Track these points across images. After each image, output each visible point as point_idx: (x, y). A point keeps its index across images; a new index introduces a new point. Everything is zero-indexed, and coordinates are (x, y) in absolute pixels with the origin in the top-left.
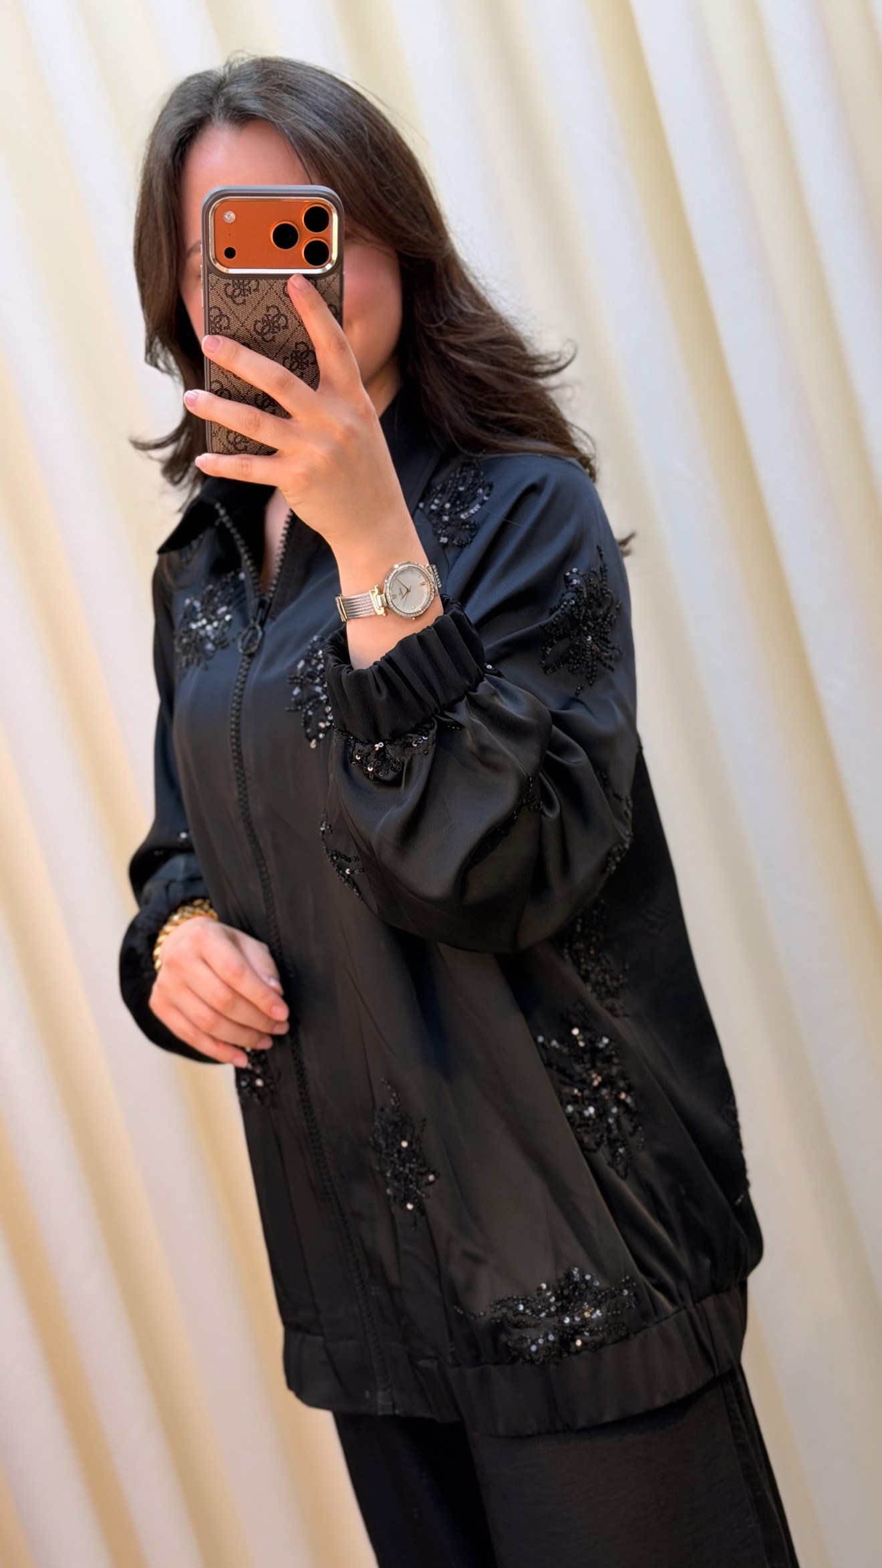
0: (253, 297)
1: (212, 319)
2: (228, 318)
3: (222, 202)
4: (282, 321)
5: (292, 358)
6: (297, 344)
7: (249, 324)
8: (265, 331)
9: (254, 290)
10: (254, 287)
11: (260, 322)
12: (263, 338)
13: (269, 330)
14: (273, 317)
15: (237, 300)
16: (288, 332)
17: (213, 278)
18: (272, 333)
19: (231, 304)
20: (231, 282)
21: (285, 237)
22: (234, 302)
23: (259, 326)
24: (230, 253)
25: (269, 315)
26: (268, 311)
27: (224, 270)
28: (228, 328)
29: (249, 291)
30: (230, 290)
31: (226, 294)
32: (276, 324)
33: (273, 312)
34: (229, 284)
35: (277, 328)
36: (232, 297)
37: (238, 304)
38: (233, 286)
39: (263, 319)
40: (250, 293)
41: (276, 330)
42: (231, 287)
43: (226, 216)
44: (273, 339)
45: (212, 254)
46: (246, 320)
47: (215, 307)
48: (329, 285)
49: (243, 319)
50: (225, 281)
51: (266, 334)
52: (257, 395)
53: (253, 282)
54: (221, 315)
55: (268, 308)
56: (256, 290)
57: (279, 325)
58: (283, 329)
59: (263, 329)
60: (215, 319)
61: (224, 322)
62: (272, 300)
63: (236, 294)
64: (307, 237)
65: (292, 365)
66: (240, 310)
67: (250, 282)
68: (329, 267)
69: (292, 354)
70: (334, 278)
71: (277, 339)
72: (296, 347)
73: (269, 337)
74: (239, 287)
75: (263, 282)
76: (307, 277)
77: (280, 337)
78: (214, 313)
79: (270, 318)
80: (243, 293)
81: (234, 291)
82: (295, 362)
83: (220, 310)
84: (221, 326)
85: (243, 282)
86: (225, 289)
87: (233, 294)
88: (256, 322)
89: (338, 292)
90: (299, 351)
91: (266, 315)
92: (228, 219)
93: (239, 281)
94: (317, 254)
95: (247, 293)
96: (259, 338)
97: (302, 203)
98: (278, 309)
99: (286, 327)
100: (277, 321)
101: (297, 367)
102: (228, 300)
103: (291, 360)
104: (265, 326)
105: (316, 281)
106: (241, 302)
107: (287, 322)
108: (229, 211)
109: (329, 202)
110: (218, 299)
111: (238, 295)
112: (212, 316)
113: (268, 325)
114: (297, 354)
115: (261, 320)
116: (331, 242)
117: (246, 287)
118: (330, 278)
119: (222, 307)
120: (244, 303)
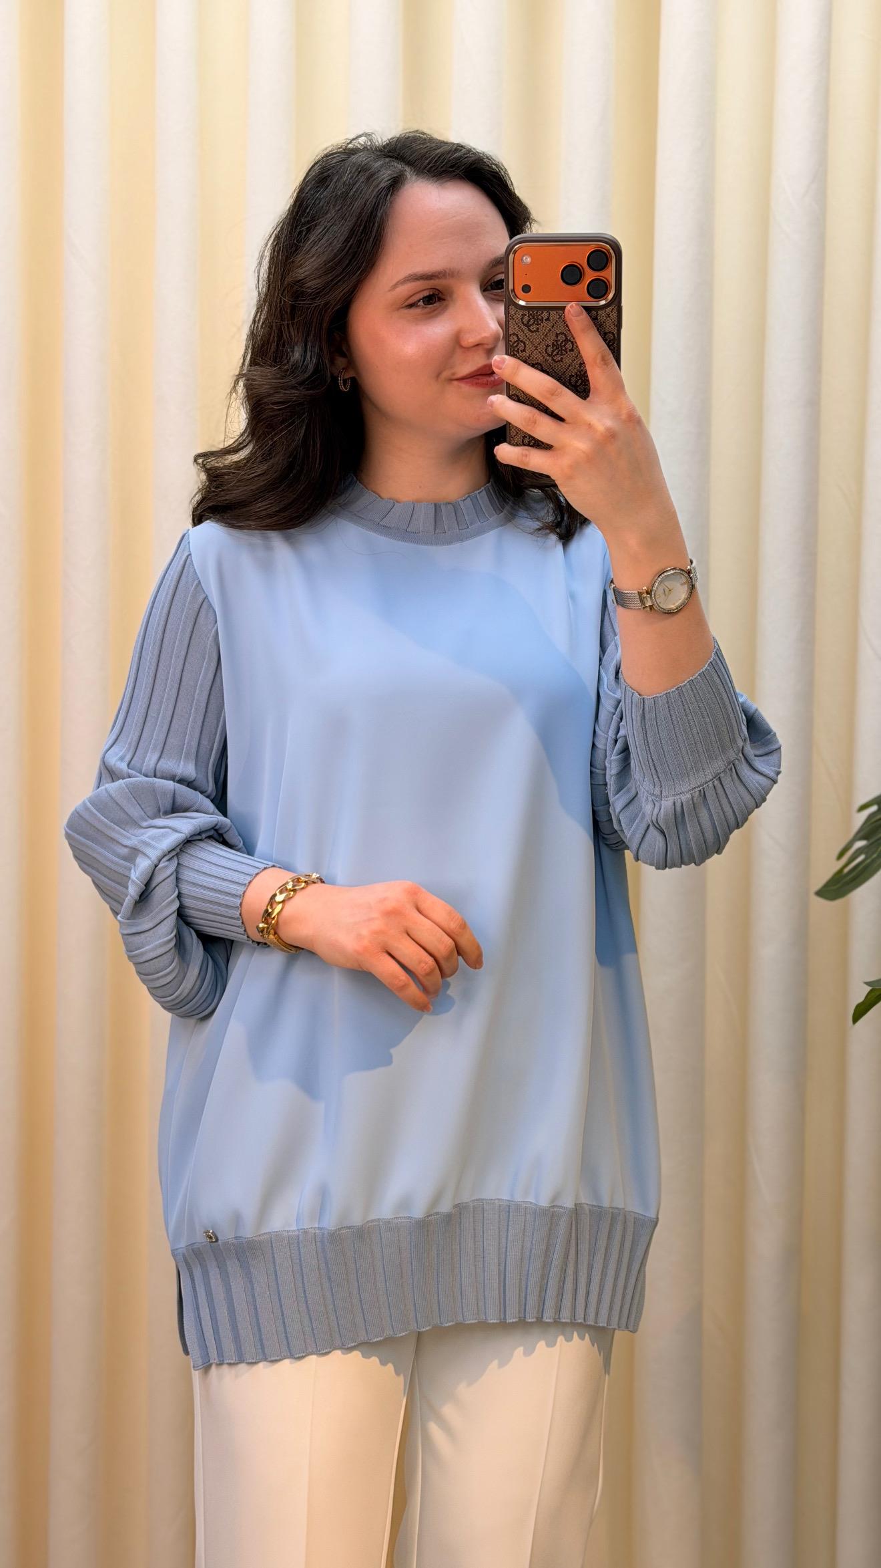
0: (545, 326)
1: (511, 344)
2: (524, 343)
3: (519, 248)
4: (569, 346)
5: (577, 375)
7: (542, 348)
8: (554, 353)
9: (546, 320)
10: (546, 317)
11: (550, 346)
12: (553, 360)
13: (558, 353)
14: (562, 342)
15: (531, 328)
17: (512, 310)
18: (562, 354)
19: (526, 330)
20: (526, 312)
21: (571, 275)
22: (530, 330)
23: (550, 350)
24: (526, 289)
26: (557, 337)
27: (522, 303)
28: (524, 350)
29: (542, 320)
30: (526, 318)
31: (523, 323)
32: (564, 348)
33: (561, 338)
34: (525, 315)
35: (564, 351)
36: (527, 325)
37: (532, 332)
38: (529, 317)
39: (553, 343)
40: (542, 322)
41: (564, 353)
42: (526, 317)
43: (524, 258)
44: (561, 360)
45: (512, 291)
46: (539, 344)
47: (514, 334)
48: (608, 316)
49: (536, 343)
50: (520, 312)
51: (555, 355)
53: (545, 314)
54: (519, 341)
55: (557, 335)
56: (548, 319)
57: (566, 349)
58: (570, 351)
59: (553, 351)
60: (514, 343)
61: (521, 347)
62: (560, 328)
63: (532, 321)
64: (590, 275)
65: (577, 382)
66: (533, 337)
67: (542, 314)
68: (606, 301)
69: (577, 373)
70: (613, 309)
71: (564, 360)
73: (558, 358)
74: (533, 318)
75: (551, 312)
77: (567, 361)
78: (513, 338)
79: (559, 343)
80: (538, 321)
81: (529, 321)
83: (518, 337)
84: (518, 349)
85: (537, 313)
86: (522, 319)
87: (528, 323)
88: (548, 346)
89: (615, 321)
91: (557, 341)
92: (525, 261)
93: (533, 313)
94: (597, 289)
95: (540, 322)
96: (550, 360)
97: (586, 246)
98: (565, 335)
99: (572, 350)
100: (564, 346)
101: (581, 384)
102: (524, 328)
103: (577, 378)
104: (555, 349)
106: (535, 329)
107: (573, 346)
108: (526, 255)
109: (608, 246)
110: (516, 327)
111: (533, 324)
112: (511, 341)
113: (557, 349)
114: (580, 372)
115: (551, 344)
116: (610, 280)
117: (540, 317)
118: (608, 310)
119: (520, 333)
120: (538, 328)
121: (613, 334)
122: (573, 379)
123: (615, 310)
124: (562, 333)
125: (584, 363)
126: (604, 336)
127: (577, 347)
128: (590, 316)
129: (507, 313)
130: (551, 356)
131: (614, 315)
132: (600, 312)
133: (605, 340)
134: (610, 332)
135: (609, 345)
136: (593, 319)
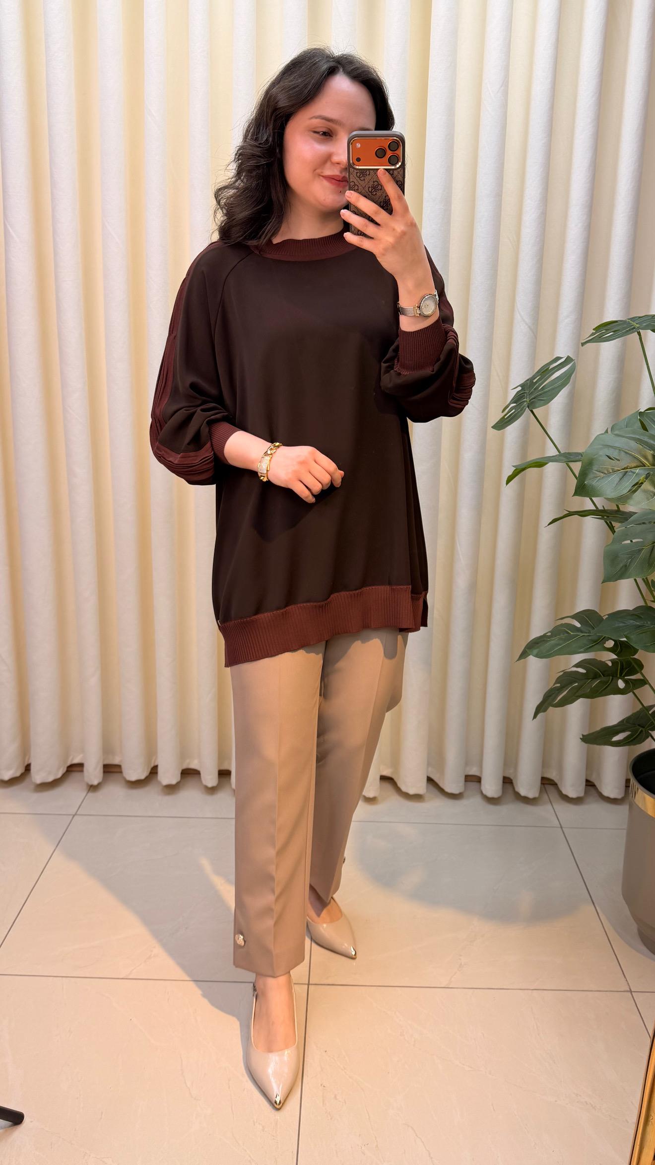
0: (368, 178)
2: (358, 185)
3: (355, 139)
7: (366, 188)
11: (370, 187)
13: (374, 191)
15: (362, 179)
17: (351, 170)
18: (376, 191)
20: (358, 171)
21: (380, 153)
23: (370, 189)
24: (358, 160)
27: (358, 166)
29: (366, 175)
31: (357, 176)
34: (358, 173)
36: (359, 177)
38: (360, 173)
39: (372, 186)
43: (360, 145)
45: (351, 162)
47: (352, 182)
48: (398, 173)
49: (364, 186)
50: (356, 171)
53: (368, 173)
54: (355, 185)
56: (369, 174)
59: (372, 190)
63: (361, 175)
64: (389, 153)
66: (362, 182)
67: (366, 172)
68: (398, 166)
69: (382, 200)
70: (401, 170)
71: (376, 195)
73: (374, 193)
77: (378, 193)
80: (364, 175)
83: (355, 183)
86: (356, 174)
89: (402, 175)
91: (374, 185)
92: (357, 146)
93: (363, 171)
94: (393, 160)
96: (370, 194)
97: (388, 141)
99: (381, 189)
102: (358, 179)
108: (358, 143)
109: (399, 140)
110: (355, 178)
111: (362, 177)
113: (374, 188)
116: (400, 156)
118: (399, 170)
119: (355, 181)
120: (364, 180)
122: (382, 204)
125: (388, 196)
126: (397, 182)
127: (384, 188)
128: (390, 174)
130: (371, 192)
131: (401, 172)
133: (397, 184)
135: (400, 187)
136: (392, 175)
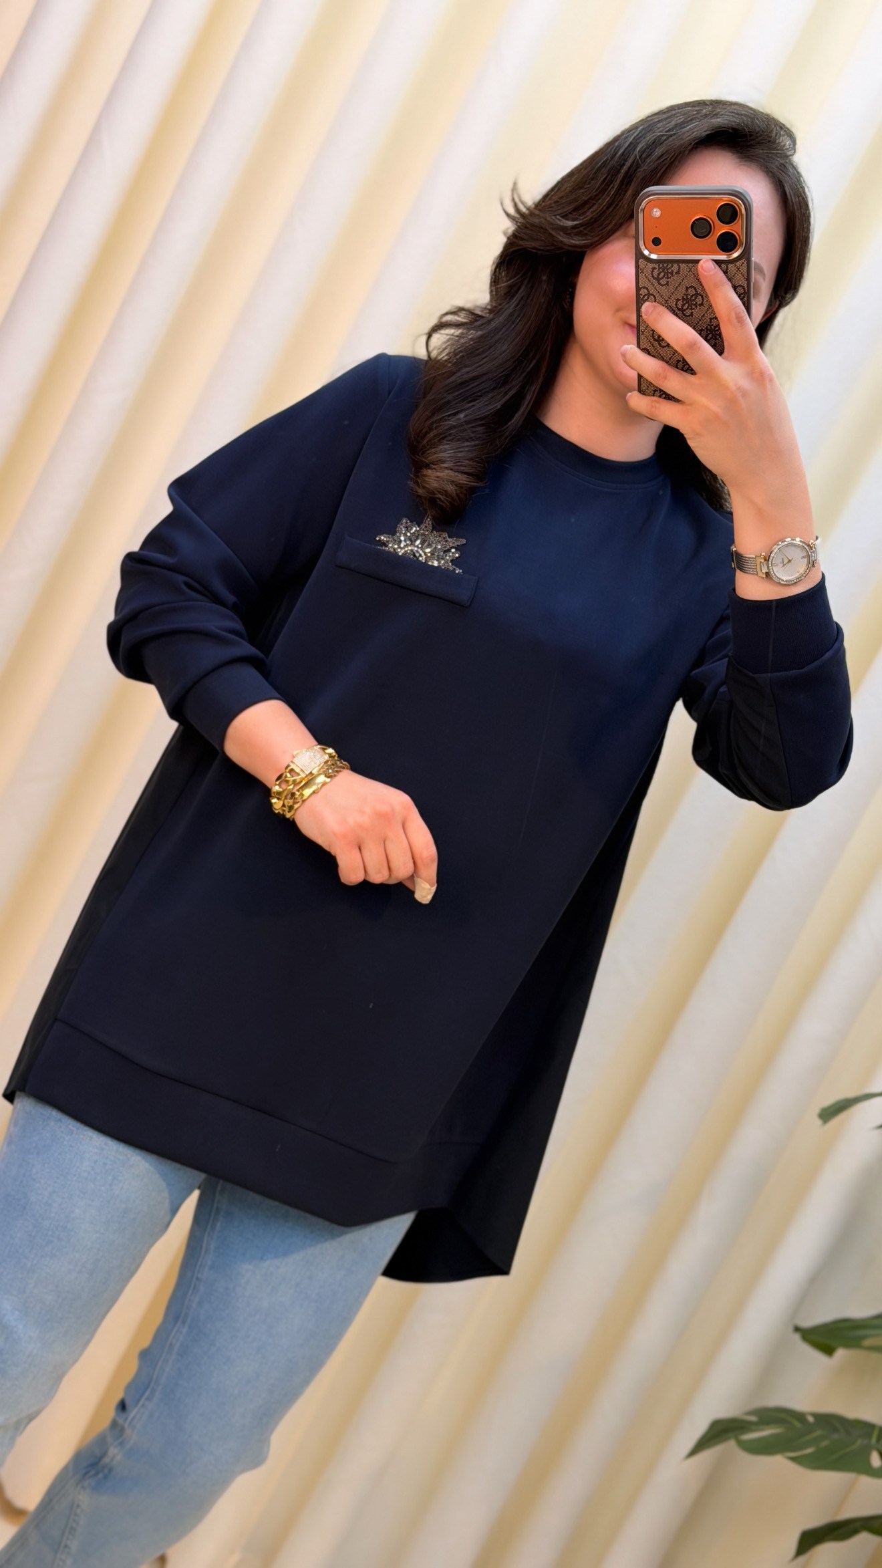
0: (675, 279)
2: (654, 296)
3: (649, 201)
4: (699, 300)
6: (711, 319)
7: (672, 302)
8: (685, 308)
9: (676, 273)
10: (676, 271)
11: (680, 300)
13: (688, 307)
14: (692, 296)
15: (663, 282)
16: (704, 309)
18: (692, 309)
19: (656, 283)
20: (656, 266)
21: (700, 229)
22: (659, 284)
23: (680, 304)
24: (656, 242)
25: (688, 294)
27: (652, 256)
29: (672, 273)
30: (656, 273)
31: (653, 276)
32: (694, 303)
33: (691, 292)
34: (656, 268)
35: (694, 305)
36: (658, 279)
37: (662, 285)
38: (659, 270)
39: (683, 297)
40: (673, 276)
41: (694, 307)
43: (655, 210)
44: (692, 315)
46: (669, 298)
47: (644, 287)
48: (740, 267)
49: (666, 297)
50: (650, 266)
51: (686, 309)
52: (678, 361)
53: (675, 266)
54: (649, 294)
55: (687, 288)
56: (678, 273)
57: (696, 303)
59: (683, 305)
60: (644, 296)
62: (691, 281)
63: (662, 274)
64: (721, 229)
65: (707, 336)
66: (663, 290)
67: (672, 266)
69: (707, 327)
70: (743, 263)
71: (694, 313)
72: (711, 322)
73: (688, 312)
74: (663, 271)
75: (682, 266)
76: (718, 262)
77: (697, 313)
78: (644, 292)
79: (689, 297)
80: (668, 274)
81: (659, 274)
82: (709, 334)
83: (647, 289)
85: (667, 266)
86: (652, 272)
87: (658, 277)
88: (678, 300)
89: (746, 275)
90: (712, 325)
91: (685, 294)
92: (654, 213)
93: (663, 266)
94: (727, 242)
95: (670, 275)
97: (716, 199)
98: (695, 289)
99: (702, 304)
100: (696, 298)
101: (711, 338)
102: (652, 280)
103: (707, 332)
104: (685, 304)
105: (727, 267)
106: (665, 283)
107: (703, 300)
108: (655, 207)
109: (741, 202)
110: (647, 282)
111: (664, 276)
112: (641, 295)
113: (687, 302)
114: (711, 327)
115: (681, 298)
116: (740, 234)
117: (670, 271)
118: (738, 264)
119: (650, 286)
120: (668, 282)
121: (744, 289)
123: (745, 264)
124: (692, 287)
125: (716, 318)
127: (708, 301)
128: (722, 270)
129: (637, 267)
130: (682, 310)
131: (744, 269)
132: (730, 266)
134: (740, 286)
135: (741, 299)
136: (725, 272)
